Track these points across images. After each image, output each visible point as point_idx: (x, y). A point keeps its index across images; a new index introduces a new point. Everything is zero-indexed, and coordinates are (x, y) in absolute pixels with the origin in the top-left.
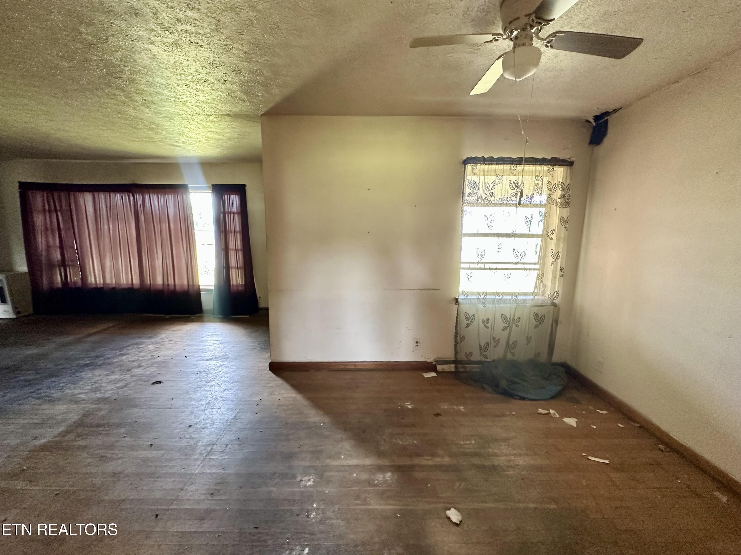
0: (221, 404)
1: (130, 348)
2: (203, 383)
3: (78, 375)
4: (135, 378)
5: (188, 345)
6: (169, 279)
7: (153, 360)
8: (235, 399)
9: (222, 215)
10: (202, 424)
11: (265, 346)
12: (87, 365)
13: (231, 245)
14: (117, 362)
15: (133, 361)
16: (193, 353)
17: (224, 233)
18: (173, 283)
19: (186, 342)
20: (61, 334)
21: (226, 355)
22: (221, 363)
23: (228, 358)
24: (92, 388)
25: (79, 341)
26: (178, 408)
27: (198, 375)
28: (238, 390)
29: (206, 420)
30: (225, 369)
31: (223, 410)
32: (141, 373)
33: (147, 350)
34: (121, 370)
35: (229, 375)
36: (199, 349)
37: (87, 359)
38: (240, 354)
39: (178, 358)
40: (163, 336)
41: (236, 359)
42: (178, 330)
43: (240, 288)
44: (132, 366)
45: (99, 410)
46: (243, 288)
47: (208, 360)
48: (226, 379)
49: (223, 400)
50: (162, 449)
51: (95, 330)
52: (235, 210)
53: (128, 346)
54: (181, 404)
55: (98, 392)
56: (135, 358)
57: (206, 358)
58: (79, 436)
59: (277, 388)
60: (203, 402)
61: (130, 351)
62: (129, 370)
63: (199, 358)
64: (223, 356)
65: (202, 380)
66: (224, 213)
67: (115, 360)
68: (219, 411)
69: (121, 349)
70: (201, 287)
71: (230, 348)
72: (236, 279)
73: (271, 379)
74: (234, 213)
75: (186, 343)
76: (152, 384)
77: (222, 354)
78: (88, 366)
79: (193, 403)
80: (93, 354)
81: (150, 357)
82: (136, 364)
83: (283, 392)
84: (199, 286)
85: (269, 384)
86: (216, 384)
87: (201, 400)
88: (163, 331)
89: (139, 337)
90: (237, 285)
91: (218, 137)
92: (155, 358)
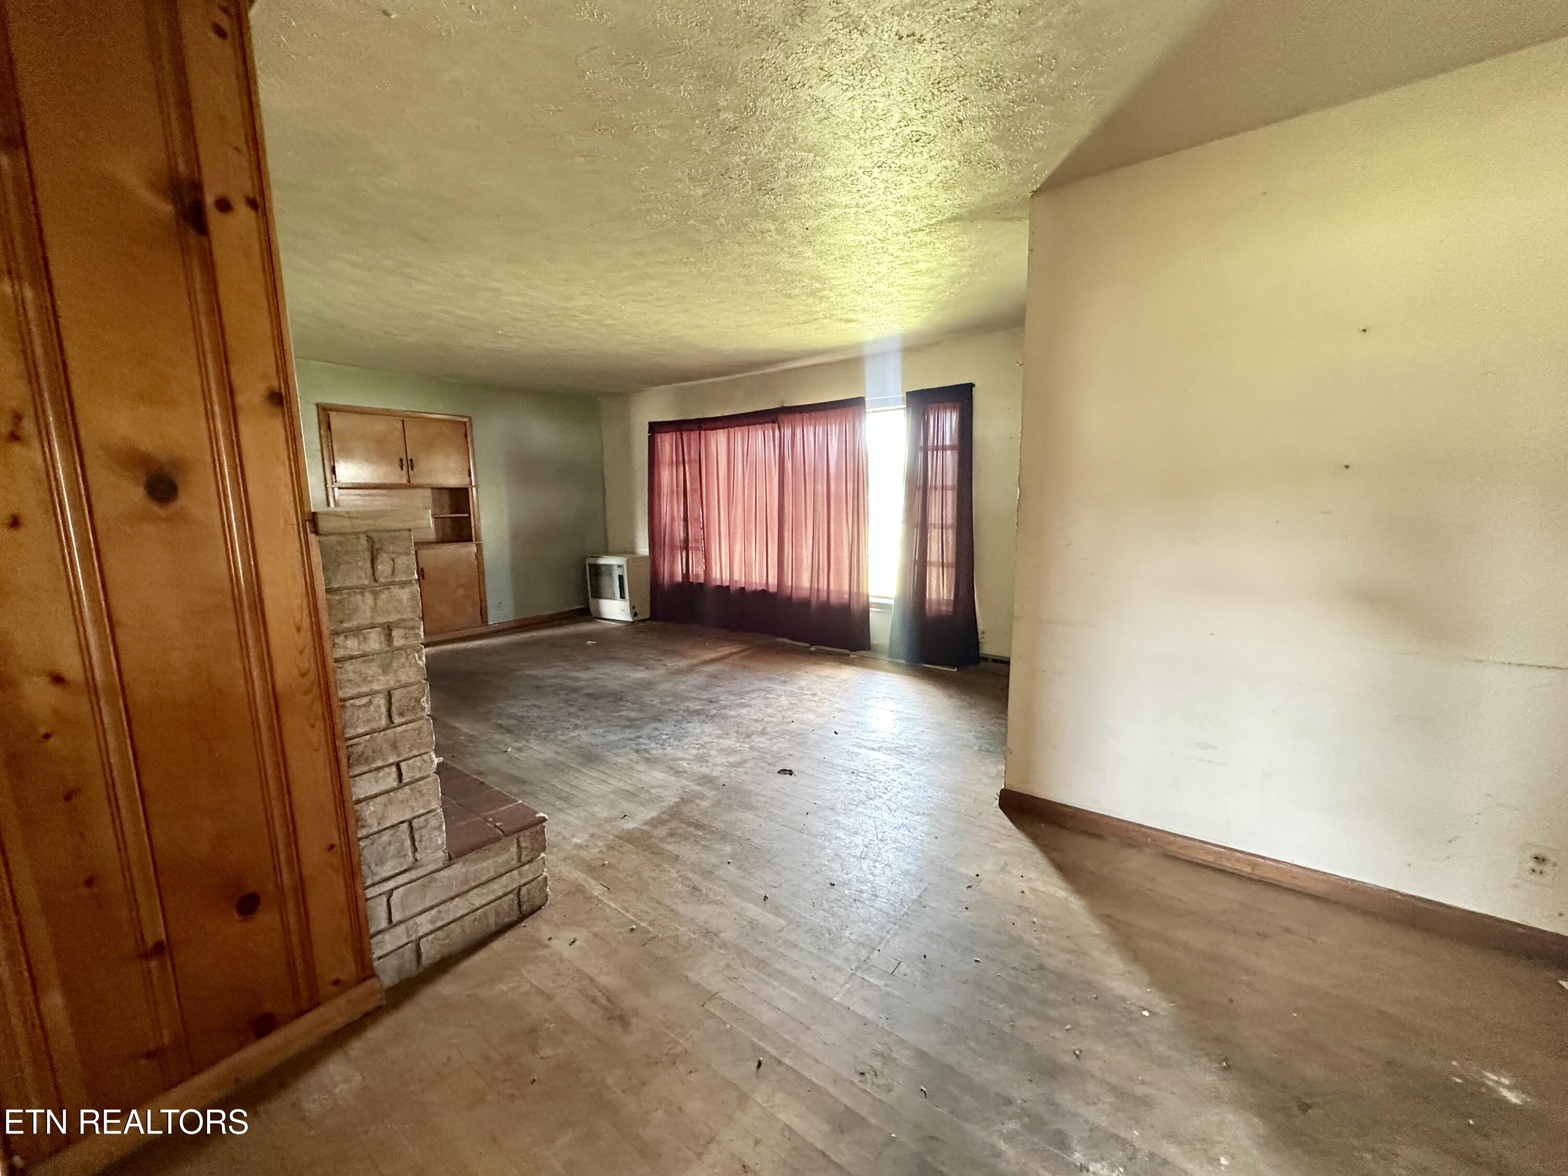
0: (892, 856)
1: (753, 695)
2: (862, 796)
3: (684, 726)
4: (755, 754)
5: (841, 710)
6: (821, 579)
7: (783, 727)
8: (920, 855)
9: (921, 455)
10: (854, 888)
11: (990, 745)
12: (698, 713)
13: (934, 516)
14: (735, 717)
15: (756, 721)
16: (848, 729)
17: (921, 492)
18: (826, 587)
19: (837, 703)
20: (674, 653)
21: (907, 747)
22: (898, 762)
23: (911, 754)
24: (698, 754)
25: (691, 669)
26: (816, 836)
27: (854, 777)
28: (928, 834)
29: (862, 883)
30: (904, 779)
31: (896, 872)
32: (764, 746)
33: (777, 705)
34: (737, 732)
35: (911, 794)
36: (858, 723)
37: (698, 702)
38: (937, 751)
39: (821, 732)
40: (803, 683)
41: (928, 760)
42: (826, 677)
43: (944, 608)
44: (754, 729)
45: (702, 797)
46: (951, 609)
47: (873, 749)
48: (906, 802)
49: (896, 848)
50: (783, 916)
51: (713, 656)
52: (948, 442)
53: (753, 691)
54: (821, 829)
55: (705, 764)
56: (759, 715)
57: (869, 744)
58: (672, 835)
59: (1018, 859)
60: (859, 840)
61: (753, 702)
62: (749, 736)
63: (858, 741)
64: (902, 746)
65: (860, 791)
66: (925, 449)
67: (732, 713)
68: (887, 870)
69: (741, 695)
70: (871, 600)
71: (917, 734)
72: (938, 586)
73: (1003, 831)
74: (944, 448)
75: (837, 706)
76: (779, 772)
77: (899, 742)
78: (698, 715)
79: (840, 834)
80: (706, 695)
81: (781, 719)
82: (759, 727)
83: (1033, 874)
84: (868, 596)
85: (997, 841)
86: (885, 808)
87: (856, 833)
88: (804, 674)
89: (768, 679)
90: (939, 602)
91: (929, 281)
92: (787, 723)
